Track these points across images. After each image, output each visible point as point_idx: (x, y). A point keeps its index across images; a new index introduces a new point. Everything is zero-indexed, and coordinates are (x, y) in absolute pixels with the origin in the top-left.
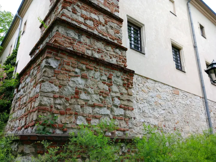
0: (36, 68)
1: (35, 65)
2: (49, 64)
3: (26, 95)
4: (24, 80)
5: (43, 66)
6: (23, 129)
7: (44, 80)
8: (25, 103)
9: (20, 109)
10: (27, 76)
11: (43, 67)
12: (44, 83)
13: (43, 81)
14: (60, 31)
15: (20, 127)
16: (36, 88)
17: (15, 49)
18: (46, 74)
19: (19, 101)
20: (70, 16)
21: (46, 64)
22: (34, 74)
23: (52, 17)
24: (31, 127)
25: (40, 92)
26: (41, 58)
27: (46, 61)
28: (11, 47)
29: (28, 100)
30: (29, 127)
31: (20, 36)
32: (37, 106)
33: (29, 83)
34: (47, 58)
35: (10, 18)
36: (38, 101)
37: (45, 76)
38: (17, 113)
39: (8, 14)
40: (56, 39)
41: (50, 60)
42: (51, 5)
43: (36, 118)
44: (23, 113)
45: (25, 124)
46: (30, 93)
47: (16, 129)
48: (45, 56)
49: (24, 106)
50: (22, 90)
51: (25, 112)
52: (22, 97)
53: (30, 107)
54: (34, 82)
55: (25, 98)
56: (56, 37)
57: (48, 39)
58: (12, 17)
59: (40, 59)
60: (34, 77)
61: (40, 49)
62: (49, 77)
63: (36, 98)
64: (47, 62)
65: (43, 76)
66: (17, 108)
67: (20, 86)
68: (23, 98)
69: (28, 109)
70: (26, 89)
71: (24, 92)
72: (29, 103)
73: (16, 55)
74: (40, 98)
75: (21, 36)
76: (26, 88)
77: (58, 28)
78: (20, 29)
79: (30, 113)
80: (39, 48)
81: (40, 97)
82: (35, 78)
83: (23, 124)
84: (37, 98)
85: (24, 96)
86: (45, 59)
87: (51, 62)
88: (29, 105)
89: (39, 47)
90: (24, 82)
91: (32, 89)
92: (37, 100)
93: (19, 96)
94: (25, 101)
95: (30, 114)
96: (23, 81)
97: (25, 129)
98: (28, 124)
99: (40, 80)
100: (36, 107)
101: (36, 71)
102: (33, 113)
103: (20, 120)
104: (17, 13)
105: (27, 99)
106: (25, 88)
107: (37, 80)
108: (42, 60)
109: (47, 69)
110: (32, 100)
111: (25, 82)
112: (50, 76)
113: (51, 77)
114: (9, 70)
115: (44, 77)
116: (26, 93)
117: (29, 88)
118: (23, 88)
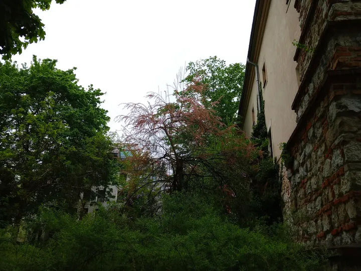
0: (318, 125)
1: (313, 121)
2: (346, 107)
3: (313, 175)
4: (300, 151)
5: (334, 116)
6: (329, 236)
7: (346, 140)
8: (316, 190)
9: (310, 201)
10: (303, 143)
11: (333, 118)
12: (348, 146)
13: (344, 143)
14: (342, 43)
15: (320, 233)
16: (333, 158)
17: (260, 112)
18: (346, 128)
19: (301, 188)
20: (349, 11)
21: (339, 110)
22: (319, 136)
23: (312, 31)
24: (347, 231)
25: (344, 163)
26: (322, 104)
27: (336, 105)
28: (253, 111)
29: (321, 183)
30: (344, 233)
31: (261, 90)
32: (347, 190)
33: (313, 153)
34: (337, 98)
35: (239, 72)
36: (346, 181)
37: (345, 132)
38: (304, 208)
39: (236, 67)
40: (341, 61)
41: (344, 101)
42: (301, 16)
43: (355, 214)
44: (318, 208)
45: (332, 227)
46: (322, 170)
47: (314, 237)
48: (332, 97)
49: (316, 195)
50: (301, 170)
51: (322, 205)
52: (306, 180)
53: (330, 195)
54: (323, 148)
55: (313, 181)
56: (338, 56)
57: (322, 68)
58: (242, 69)
59: (321, 107)
60: (319, 140)
61: (310, 92)
62: (354, 132)
63: (338, 176)
64: (339, 106)
65: (341, 133)
66: (303, 201)
67: (296, 163)
68: (309, 182)
69: (328, 199)
70: (309, 166)
71: (307, 171)
72: (325, 188)
73: (264, 120)
74: (350, 174)
75: (263, 89)
76: (308, 163)
77: (337, 40)
78: (258, 80)
79: (335, 205)
80: (308, 90)
81: (348, 172)
82: (323, 141)
83: (326, 227)
84: (343, 175)
85: (310, 178)
86: (332, 101)
87: (349, 104)
88: (328, 192)
89: (306, 90)
90: (300, 154)
91: (323, 163)
92: (343, 179)
93: (299, 179)
94: (314, 187)
95: (337, 208)
96: (298, 154)
97: (335, 236)
98: (338, 227)
99: (336, 142)
100: (346, 192)
101: (320, 130)
102: (343, 205)
103: (316, 222)
104: (248, 60)
105: (318, 183)
106: (307, 165)
107: (328, 143)
108: (328, 107)
109: (345, 118)
110: (329, 182)
111: (303, 153)
112: (355, 129)
113: (357, 131)
114: (262, 145)
115: (343, 135)
116: (313, 171)
117: (317, 163)
118: (302, 165)
